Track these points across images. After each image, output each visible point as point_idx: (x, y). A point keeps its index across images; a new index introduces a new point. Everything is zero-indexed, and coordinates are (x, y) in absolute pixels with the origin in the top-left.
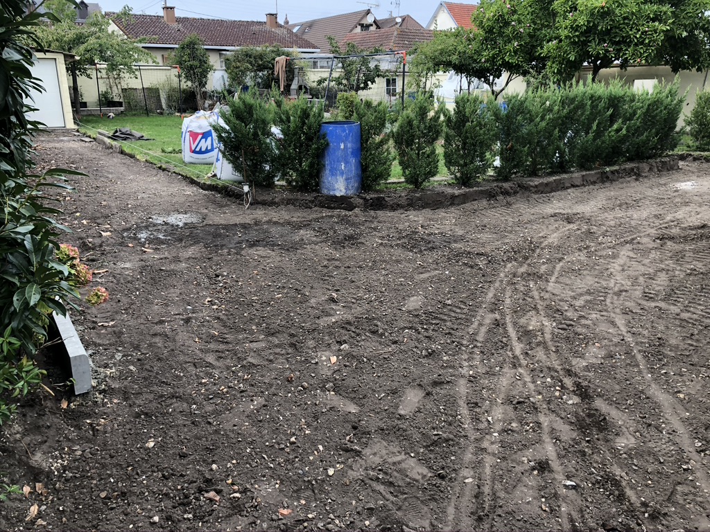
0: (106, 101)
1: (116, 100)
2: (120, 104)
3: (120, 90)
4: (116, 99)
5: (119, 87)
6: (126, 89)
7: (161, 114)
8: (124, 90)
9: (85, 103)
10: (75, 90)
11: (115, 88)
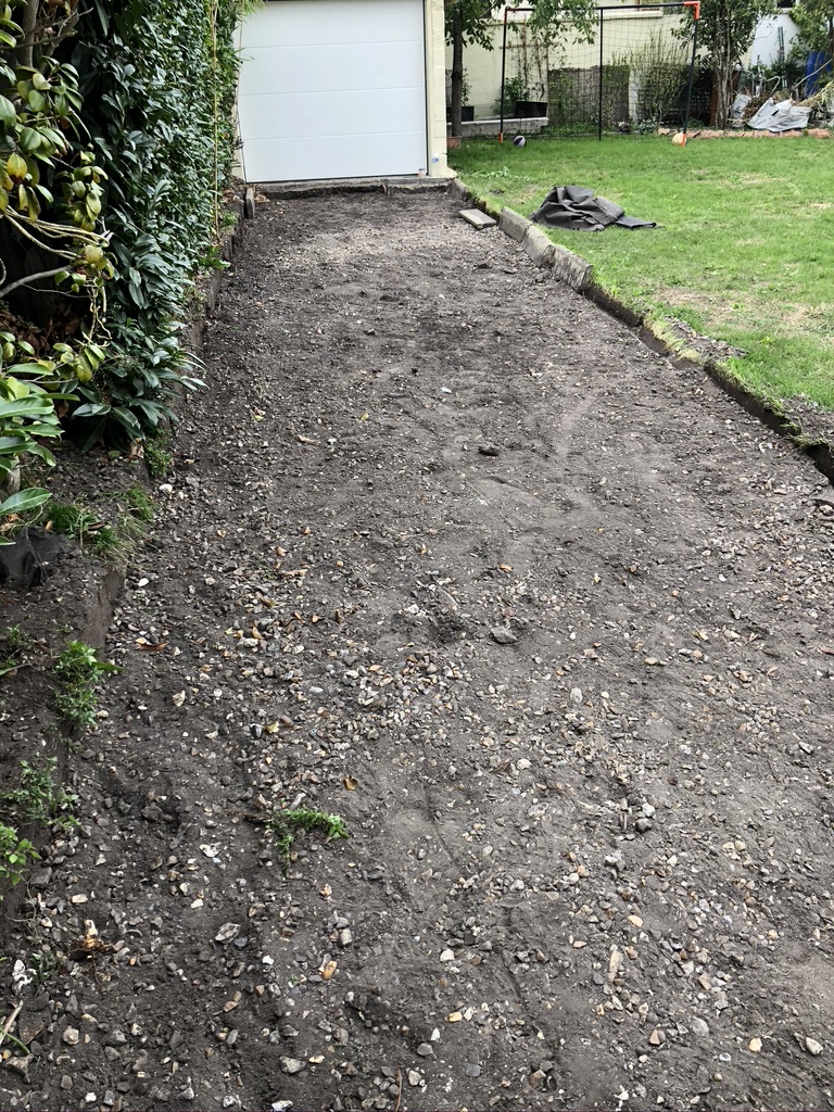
0: (514, 103)
1: (534, 100)
2: (540, 109)
3: (545, 75)
4: (534, 98)
5: (544, 67)
6: (557, 72)
7: (627, 131)
8: (553, 75)
9: (472, 108)
10: (456, 77)
11: (534, 72)
